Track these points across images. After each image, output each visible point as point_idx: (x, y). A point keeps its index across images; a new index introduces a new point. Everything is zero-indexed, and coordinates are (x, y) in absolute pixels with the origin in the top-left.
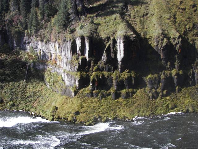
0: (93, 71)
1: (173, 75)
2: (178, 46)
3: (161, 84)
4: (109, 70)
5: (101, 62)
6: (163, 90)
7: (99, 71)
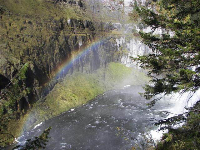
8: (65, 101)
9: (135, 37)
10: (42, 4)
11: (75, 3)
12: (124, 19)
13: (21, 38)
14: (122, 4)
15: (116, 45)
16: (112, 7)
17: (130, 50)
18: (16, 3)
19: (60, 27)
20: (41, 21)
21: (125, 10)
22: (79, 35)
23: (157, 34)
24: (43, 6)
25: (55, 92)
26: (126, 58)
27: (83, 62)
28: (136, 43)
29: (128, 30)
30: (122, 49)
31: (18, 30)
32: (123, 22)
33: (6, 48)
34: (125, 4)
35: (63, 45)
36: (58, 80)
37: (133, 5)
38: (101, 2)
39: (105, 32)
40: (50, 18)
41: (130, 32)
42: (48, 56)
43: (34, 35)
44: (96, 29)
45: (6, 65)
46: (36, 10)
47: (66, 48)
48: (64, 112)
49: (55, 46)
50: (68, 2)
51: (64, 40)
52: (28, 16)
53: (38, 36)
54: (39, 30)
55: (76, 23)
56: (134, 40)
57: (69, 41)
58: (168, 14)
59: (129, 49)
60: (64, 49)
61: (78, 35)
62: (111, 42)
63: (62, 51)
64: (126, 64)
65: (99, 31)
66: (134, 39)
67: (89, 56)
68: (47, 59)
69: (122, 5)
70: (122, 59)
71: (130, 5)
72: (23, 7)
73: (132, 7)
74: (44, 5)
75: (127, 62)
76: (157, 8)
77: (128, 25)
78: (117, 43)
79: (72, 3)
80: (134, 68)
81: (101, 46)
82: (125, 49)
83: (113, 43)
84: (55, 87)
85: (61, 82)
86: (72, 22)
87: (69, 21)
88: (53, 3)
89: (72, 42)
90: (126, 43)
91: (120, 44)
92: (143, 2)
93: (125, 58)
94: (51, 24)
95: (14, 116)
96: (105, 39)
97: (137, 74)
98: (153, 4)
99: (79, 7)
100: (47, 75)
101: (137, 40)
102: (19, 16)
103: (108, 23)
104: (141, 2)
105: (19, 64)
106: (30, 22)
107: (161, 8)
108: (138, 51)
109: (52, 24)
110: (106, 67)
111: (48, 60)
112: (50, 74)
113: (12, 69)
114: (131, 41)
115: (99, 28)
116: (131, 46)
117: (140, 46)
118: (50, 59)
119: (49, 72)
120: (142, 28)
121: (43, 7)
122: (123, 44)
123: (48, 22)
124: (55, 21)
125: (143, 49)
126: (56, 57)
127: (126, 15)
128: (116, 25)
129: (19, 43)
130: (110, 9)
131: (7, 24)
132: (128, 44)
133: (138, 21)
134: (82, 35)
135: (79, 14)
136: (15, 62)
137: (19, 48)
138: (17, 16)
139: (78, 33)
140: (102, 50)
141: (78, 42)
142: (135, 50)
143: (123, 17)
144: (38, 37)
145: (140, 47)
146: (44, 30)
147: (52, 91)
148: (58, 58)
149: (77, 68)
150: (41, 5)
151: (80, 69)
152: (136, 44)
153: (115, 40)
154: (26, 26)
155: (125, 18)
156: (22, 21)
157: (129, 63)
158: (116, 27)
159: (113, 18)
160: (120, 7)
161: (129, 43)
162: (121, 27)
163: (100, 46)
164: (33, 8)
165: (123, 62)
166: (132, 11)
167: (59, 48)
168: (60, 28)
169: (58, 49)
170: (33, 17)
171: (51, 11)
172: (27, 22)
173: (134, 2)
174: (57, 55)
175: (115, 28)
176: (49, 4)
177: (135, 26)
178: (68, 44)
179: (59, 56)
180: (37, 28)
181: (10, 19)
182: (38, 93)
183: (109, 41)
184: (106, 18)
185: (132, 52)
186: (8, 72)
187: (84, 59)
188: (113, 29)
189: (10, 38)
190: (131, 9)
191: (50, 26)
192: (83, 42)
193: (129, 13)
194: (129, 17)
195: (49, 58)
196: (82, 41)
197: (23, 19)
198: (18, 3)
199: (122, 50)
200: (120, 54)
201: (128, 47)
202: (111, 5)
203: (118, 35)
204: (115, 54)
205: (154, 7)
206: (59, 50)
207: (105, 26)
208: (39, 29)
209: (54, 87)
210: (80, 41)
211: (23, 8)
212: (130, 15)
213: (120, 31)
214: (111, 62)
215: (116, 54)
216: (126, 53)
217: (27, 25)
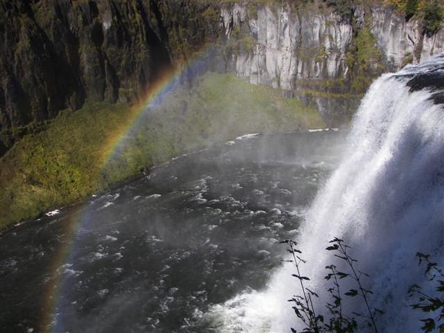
8: (34, 188)
15: (221, 24)
17: (259, 37)
26: (249, 59)
27: (119, 73)
28: (274, 18)
30: (237, 36)
35: (48, 26)
36: (27, 126)
47: (58, 35)
48: (22, 221)
49: (19, 31)
51: (52, 12)
56: (268, 10)
57: (70, 15)
59: (255, 36)
60: (52, 39)
62: (208, 17)
63: (44, 45)
64: (249, 77)
66: (270, 7)
67: (134, 58)
70: (237, 64)
78: (223, 21)
80: (272, 88)
81: (177, 31)
82: (247, 35)
83: (212, 21)
85: (38, 132)
89: (80, 18)
90: (247, 19)
91: (231, 24)
93: (246, 59)
96: (189, 11)
97: (278, 103)
101: (279, 11)
108: (280, 41)
110: (191, 86)
114: (261, 14)
116: (260, 26)
117: (286, 26)
122: (241, 22)
125: (295, 34)
126: (20, 61)
132: (253, 23)
141: (102, 19)
142: (272, 38)
145: (284, 29)
148: (28, 63)
149: (98, 92)
151: (109, 93)
152: (274, 22)
153: (217, 13)
157: (256, 73)
161: (256, 18)
163: (174, 29)
165: (241, 70)
167: (29, 34)
169: (27, 37)
174: (25, 55)
178: (67, 25)
179: (31, 57)
183: (203, 15)
185: (264, 43)
187: (120, 66)
192: (115, 18)
196: (110, 16)
199: (237, 38)
200: (231, 49)
201: (254, 31)
204: (219, 51)
206: (31, 43)
210: (105, 15)
214: (209, 72)
215: (222, 50)
216: (249, 46)
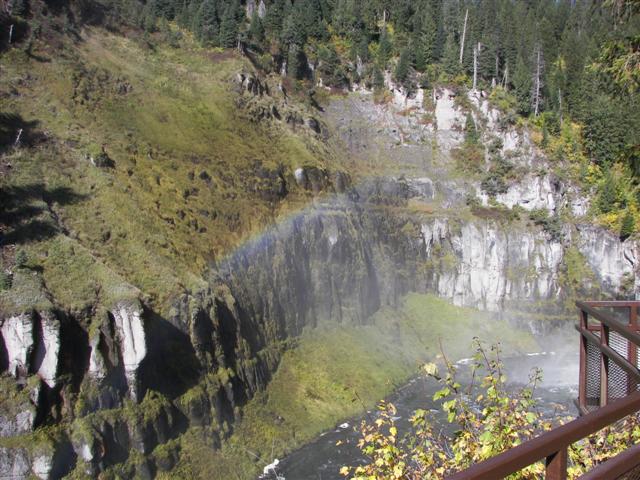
0: (74, 417)
1: (224, 383)
2: (212, 310)
3: (213, 409)
4: (112, 404)
5: (89, 384)
6: (221, 422)
7: (91, 412)
8: (318, 402)
9: (475, 219)
10: (225, 123)
11: (302, 122)
12: (441, 167)
13: (191, 219)
14: (430, 125)
15: (421, 241)
16: (404, 133)
17: (464, 255)
18: (161, 121)
19: (280, 190)
20: (230, 172)
21: (441, 140)
22: (329, 212)
23: (539, 207)
24: (228, 129)
25: (286, 374)
26: (453, 278)
27: (342, 291)
28: (480, 236)
29: (453, 198)
30: (438, 254)
31: (180, 195)
32: (438, 175)
33: (165, 246)
34: (439, 124)
35: (290, 240)
36: (286, 341)
37: (463, 126)
38: (369, 118)
39: (388, 205)
40: (253, 163)
41: (459, 204)
42: (259, 272)
43: (220, 212)
44: (364, 197)
45: (178, 295)
46: (213, 141)
47: (297, 250)
48: (324, 431)
49: (275, 245)
50: (284, 118)
51: (291, 226)
52: (196, 158)
53: (229, 215)
54: (230, 199)
55: (317, 179)
56: (473, 227)
57: (304, 229)
58: (565, 150)
59: (459, 254)
60: (294, 253)
61: (324, 213)
62: (407, 233)
63: (292, 260)
64: (452, 298)
65: (373, 201)
66: (475, 224)
67: (355, 275)
68: (258, 283)
69: (430, 128)
70: (440, 284)
71: (455, 126)
72: (179, 133)
73: (461, 131)
74: (231, 127)
75: (455, 290)
76: (534, 134)
77: (454, 184)
78: (423, 238)
79: (295, 121)
80: (477, 309)
81: (379, 247)
82: (448, 252)
83: (412, 237)
84: (282, 361)
85: (294, 348)
86: (307, 176)
87: (298, 172)
88: (252, 120)
89: (313, 233)
90: (449, 236)
91: (432, 241)
92: (491, 119)
93: (450, 278)
94: (255, 181)
95: (208, 439)
96: (389, 226)
98: (521, 125)
99: (313, 132)
100: (261, 325)
101: (484, 228)
102: (175, 157)
103: (394, 178)
104: (484, 117)
105: (206, 292)
106: (204, 176)
107: (545, 136)
108: (486, 260)
109: (259, 180)
110: (396, 307)
111: (260, 285)
112: (266, 324)
113: (191, 306)
114: (465, 231)
115: (370, 193)
116: (465, 244)
117: (493, 244)
118: (264, 280)
119: (265, 318)
120: (495, 191)
121: (231, 134)
122: (441, 239)
123: (248, 175)
124: (266, 174)
125: (503, 253)
126: (278, 276)
127: (445, 156)
128: (419, 184)
129: (188, 233)
130: (397, 139)
131: (151, 180)
132: (456, 240)
133: (480, 172)
134: (334, 213)
135: (317, 154)
136: (194, 287)
137: (191, 246)
138: (171, 157)
139: (324, 208)
140: (382, 256)
141: (327, 233)
142: (477, 256)
143: (436, 161)
144: (230, 218)
145: (491, 247)
146: (243, 197)
147: (278, 371)
148: (284, 277)
149: (326, 310)
150: (223, 126)
151: (335, 311)
152: (479, 239)
153: (417, 229)
154: (195, 185)
155: (442, 164)
156: (183, 171)
157: (461, 294)
158: (419, 189)
159: (408, 164)
160: (426, 133)
161: (460, 235)
162: (433, 189)
164: (205, 136)
165: (444, 291)
166: (461, 144)
167: (283, 248)
168: (278, 194)
169: (282, 251)
170: (210, 160)
171: (252, 144)
172: (197, 174)
173: (465, 118)
174: (282, 269)
175: (415, 194)
176: (242, 125)
177: (472, 188)
178: (302, 240)
179: (286, 271)
180: (225, 192)
181: (154, 167)
182: (250, 376)
183: (403, 230)
184: (389, 166)
185: (468, 261)
186: (183, 313)
187: (342, 283)
188: (411, 195)
189: (167, 219)
190: (457, 139)
191: (256, 188)
192: (340, 233)
193: (453, 151)
194: (454, 162)
195: (261, 277)
196: (336, 231)
197: (188, 167)
198: (166, 121)
199: (438, 256)
200: (433, 268)
201: (458, 248)
202: (400, 128)
203: (427, 212)
204: (420, 269)
205: (526, 133)
207: (386, 187)
208: (229, 196)
209: (279, 362)
210: (330, 230)
211: (180, 136)
212: (456, 154)
213: (432, 201)
214: (410, 292)
215: (423, 269)
216: (452, 265)
217: (198, 183)
